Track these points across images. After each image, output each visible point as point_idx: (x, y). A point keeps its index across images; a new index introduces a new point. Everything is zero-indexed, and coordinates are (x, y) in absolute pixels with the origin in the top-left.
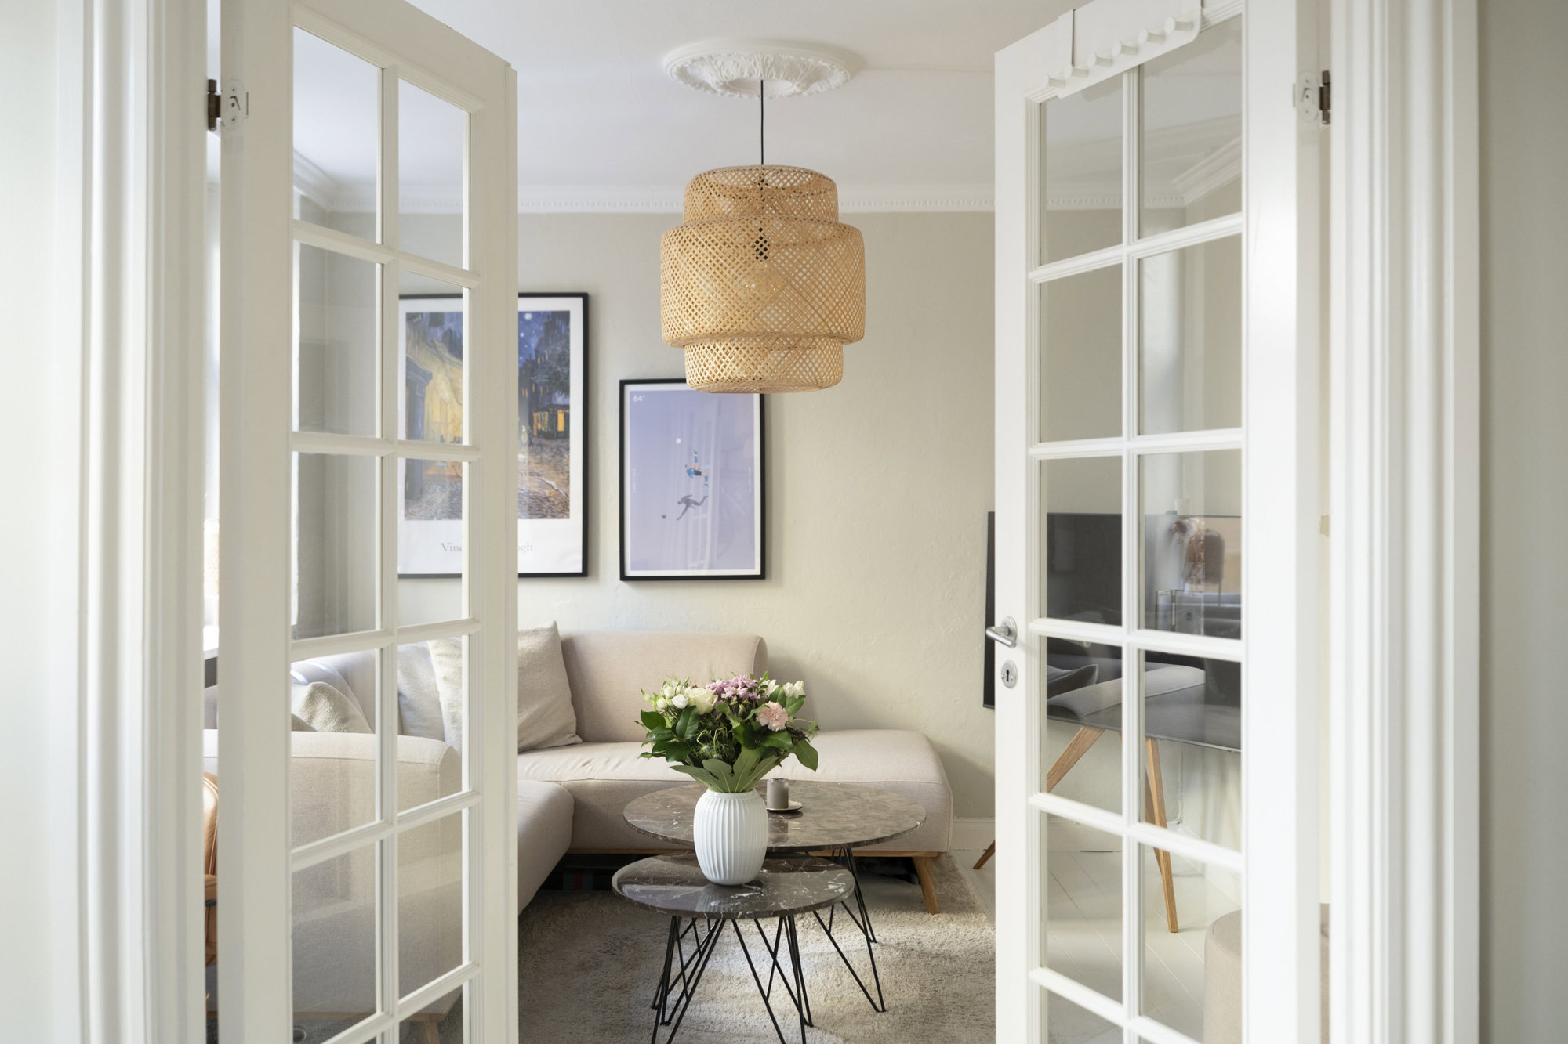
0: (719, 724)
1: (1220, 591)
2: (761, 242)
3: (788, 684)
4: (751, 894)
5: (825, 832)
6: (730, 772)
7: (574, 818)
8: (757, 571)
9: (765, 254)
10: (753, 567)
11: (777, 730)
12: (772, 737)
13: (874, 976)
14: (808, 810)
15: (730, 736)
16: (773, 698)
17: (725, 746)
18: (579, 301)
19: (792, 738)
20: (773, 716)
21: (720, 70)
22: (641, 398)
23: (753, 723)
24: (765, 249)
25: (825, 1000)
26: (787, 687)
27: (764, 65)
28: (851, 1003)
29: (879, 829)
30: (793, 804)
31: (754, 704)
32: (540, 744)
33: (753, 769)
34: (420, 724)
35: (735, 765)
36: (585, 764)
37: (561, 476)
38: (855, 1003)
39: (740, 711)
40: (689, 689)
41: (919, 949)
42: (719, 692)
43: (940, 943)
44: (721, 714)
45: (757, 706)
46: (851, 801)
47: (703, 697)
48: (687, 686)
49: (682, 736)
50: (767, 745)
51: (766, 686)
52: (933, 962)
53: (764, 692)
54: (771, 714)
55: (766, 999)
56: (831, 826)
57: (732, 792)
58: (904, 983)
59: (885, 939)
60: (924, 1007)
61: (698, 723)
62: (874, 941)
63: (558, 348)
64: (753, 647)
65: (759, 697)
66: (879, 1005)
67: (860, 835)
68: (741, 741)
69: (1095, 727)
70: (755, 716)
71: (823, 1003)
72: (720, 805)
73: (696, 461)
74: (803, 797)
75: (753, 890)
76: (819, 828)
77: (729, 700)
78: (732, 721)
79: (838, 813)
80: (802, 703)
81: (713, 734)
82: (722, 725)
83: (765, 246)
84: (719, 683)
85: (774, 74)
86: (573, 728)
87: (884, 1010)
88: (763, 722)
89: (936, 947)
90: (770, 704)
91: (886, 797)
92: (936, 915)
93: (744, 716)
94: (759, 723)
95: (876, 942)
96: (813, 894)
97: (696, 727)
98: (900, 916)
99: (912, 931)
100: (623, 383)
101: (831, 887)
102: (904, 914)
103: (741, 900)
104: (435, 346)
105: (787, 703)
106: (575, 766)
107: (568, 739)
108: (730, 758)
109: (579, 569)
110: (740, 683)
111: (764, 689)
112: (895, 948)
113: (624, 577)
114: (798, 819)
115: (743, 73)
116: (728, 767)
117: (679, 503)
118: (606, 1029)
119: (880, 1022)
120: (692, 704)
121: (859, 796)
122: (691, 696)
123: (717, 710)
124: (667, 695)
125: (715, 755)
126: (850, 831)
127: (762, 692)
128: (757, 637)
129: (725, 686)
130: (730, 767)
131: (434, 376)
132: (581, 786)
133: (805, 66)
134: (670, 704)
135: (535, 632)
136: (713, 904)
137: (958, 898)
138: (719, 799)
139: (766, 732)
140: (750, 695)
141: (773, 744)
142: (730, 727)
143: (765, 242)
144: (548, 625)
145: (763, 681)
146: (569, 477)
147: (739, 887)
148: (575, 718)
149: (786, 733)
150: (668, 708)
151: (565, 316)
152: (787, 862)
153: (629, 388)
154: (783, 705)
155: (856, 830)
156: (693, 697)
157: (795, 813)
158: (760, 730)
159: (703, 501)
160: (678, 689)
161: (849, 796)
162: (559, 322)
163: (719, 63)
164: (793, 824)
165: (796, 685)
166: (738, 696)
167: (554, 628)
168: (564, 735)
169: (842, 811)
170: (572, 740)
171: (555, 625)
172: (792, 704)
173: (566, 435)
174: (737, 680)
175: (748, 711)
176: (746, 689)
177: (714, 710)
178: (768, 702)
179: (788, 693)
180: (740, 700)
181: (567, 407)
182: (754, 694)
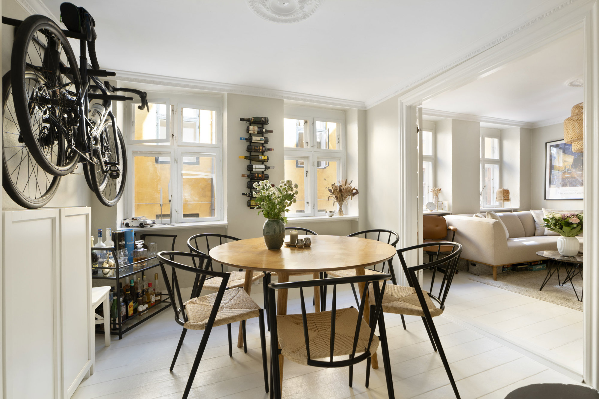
34: (539, 227)
77: (565, 217)
122: (554, 216)
134: (549, 217)
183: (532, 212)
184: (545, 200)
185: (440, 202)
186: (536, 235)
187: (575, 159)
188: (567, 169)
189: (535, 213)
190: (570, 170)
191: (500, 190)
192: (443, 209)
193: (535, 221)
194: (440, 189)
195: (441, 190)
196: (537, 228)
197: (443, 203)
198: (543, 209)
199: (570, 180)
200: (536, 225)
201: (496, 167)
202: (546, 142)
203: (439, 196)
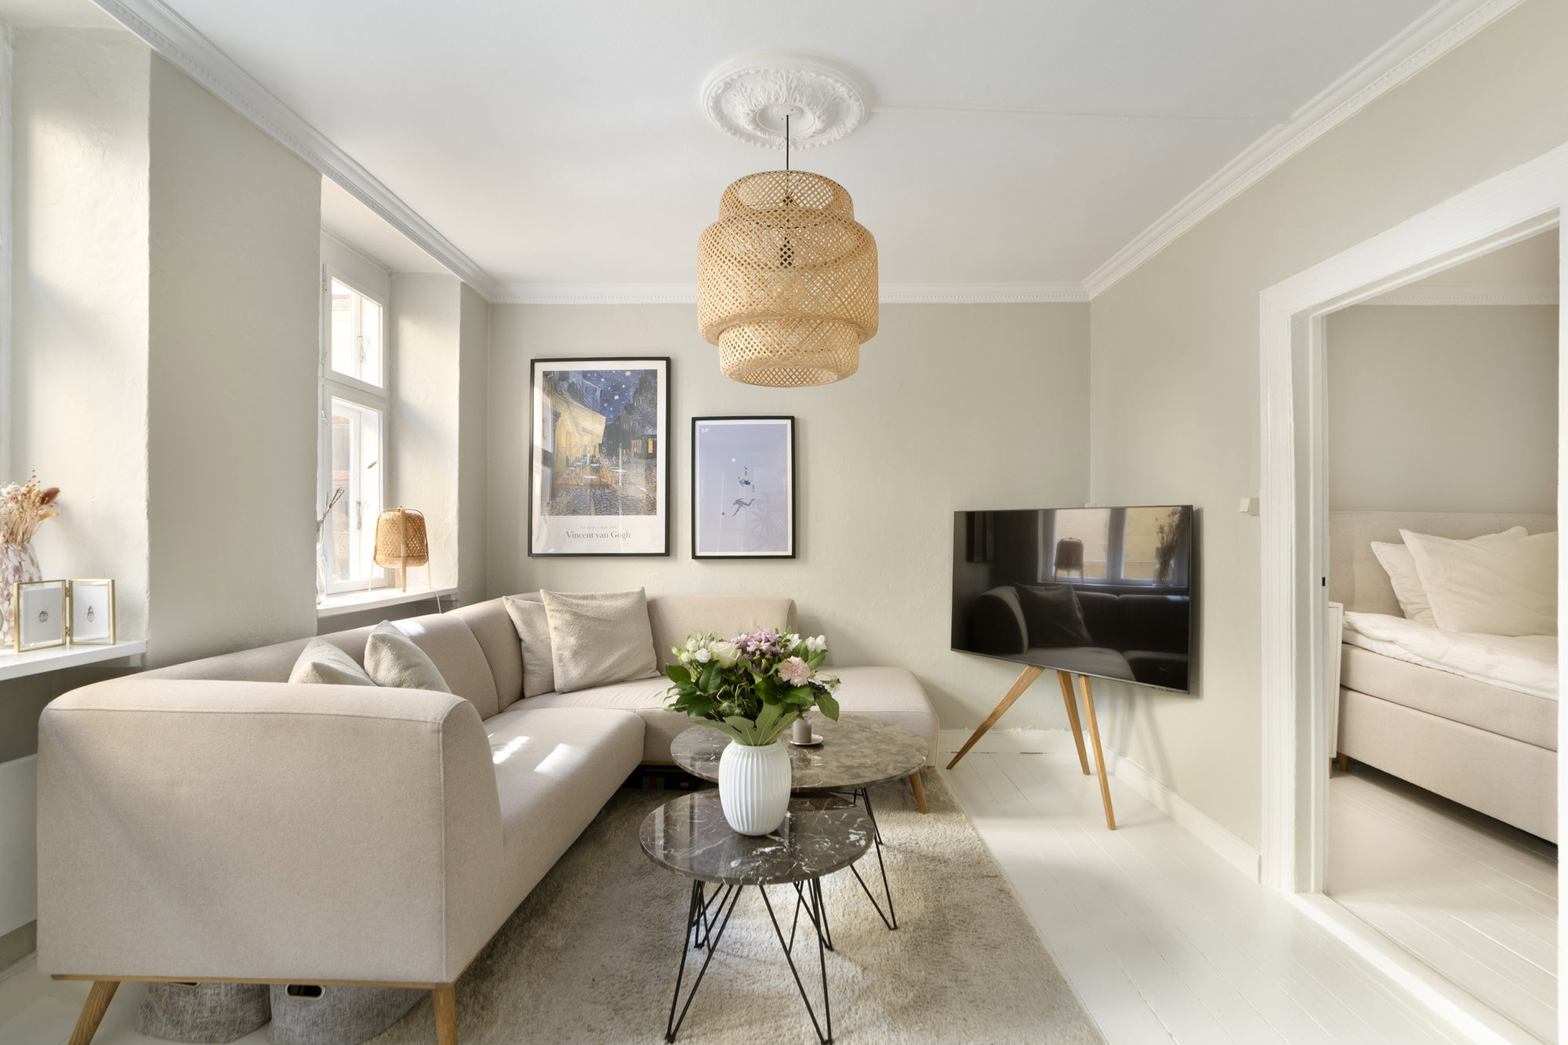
0: (742, 678)
1: (1082, 574)
2: (785, 249)
3: (811, 638)
4: (774, 848)
5: (843, 769)
6: (753, 726)
7: (646, 738)
8: (790, 553)
9: (789, 260)
10: (787, 550)
11: (799, 685)
12: (794, 693)
13: (884, 883)
14: (828, 744)
15: (753, 691)
16: (796, 653)
17: (747, 702)
18: (664, 363)
19: (814, 694)
20: (795, 671)
21: (749, 97)
22: (707, 430)
23: (775, 679)
24: (789, 256)
25: (844, 916)
26: (810, 641)
27: (789, 89)
28: (867, 919)
29: (891, 767)
30: (816, 738)
31: (776, 658)
32: (628, 677)
33: (775, 724)
34: (535, 662)
35: (757, 720)
36: (656, 695)
37: (651, 485)
38: (870, 919)
39: (763, 665)
40: (714, 642)
41: (917, 851)
42: (743, 648)
43: (933, 843)
44: (743, 669)
45: (780, 661)
46: (864, 734)
47: (727, 652)
48: (713, 639)
49: (705, 690)
50: (789, 701)
51: (789, 640)
52: (931, 867)
53: (787, 645)
54: (793, 669)
55: (788, 953)
56: (848, 762)
57: (756, 745)
58: (910, 891)
59: (889, 840)
60: (930, 922)
61: (720, 677)
62: (881, 843)
63: (649, 395)
64: (786, 607)
65: (782, 651)
66: (890, 921)
67: (876, 773)
68: (762, 697)
69: (1038, 667)
70: (777, 671)
71: (841, 919)
72: (743, 758)
73: (746, 475)
74: (824, 729)
75: (775, 841)
76: (839, 764)
77: (754, 653)
78: (755, 676)
79: (853, 747)
80: (824, 657)
81: (735, 690)
82: (745, 679)
83: (789, 253)
84: (743, 637)
85: (798, 98)
86: (654, 665)
87: (896, 928)
88: (785, 678)
89: (931, 849)
90: (793, 659)
91: (891, 729)
92: (926, 815)
93: (767, 670)
94: (781, 678)
95: (882, 844)
96: (834, 849)
97: (718, 681)
98: (898, 815)
99: (910, 831)
100: (694, 420)
101: (853, 838)
102: (901, 813)
103: (763, 857)
104: (562, 394)
105: (809, 657)
106: (648, 697)
107: (649, 674)
108: (751, 714)
109: (663, 550)
110: (763, 638)
111: (788, 643)
112: (898, 850)
113: (694, 557)
114: (818, 753)
115: (770, 98)
116: (750, 723)
117: (734, 504)
118: (644, 952)
119: (893, 942)
120: (715, 659)
121: (869, 728)
122: (714, 650)
123: (740, 665)
124: (691, 649)
125: (737, 711)
126: (866, 767)
127: (785, 646)
128: (790, 600)
129: (749, 641)
130: (753, 722)
131: (562, 415)
132: (650, 713)
133: (825, 94)
134: (693, 658)
135: (627, 595)
136: (734, 864)
137: (941, 798)
138: (743, 753)
139: (788, 687)
140: (774, 649)
141: (795, 701)
142: (752, 681)
143: (789, 249)
144: (637, 589)
145: (786, 635)
146: (656, 485)
147: (762, 839)
148: (655, 658)
149: (808, 689)
150: (691, 662)
151: (654, 373)
152: (810, 802)
153: (698, 423)
154: (806, 660)
155: (870, 767)
156: (716, 651)
157: (817, 747)
158: (782, 685)
159: (750, 503)
160: (702, 643)
161: (862, 729)
162: (650, 378)
163: (749, 90)
164: (815, 758)
165: (818, 639)
166: (761, 650)
167: (643, 591)
168: (647, 670)
169: (857, 744)
170: (653, 675)
171: (643, 590)
172: (814, 658)
173: (654, 456)
174: (760, 635)
175: (771, 665)
176: (768, 643)
177: (737, 664)
178: (790, 657)
179: (811, 648)
180: (763, 654)
181: (655, 436)
182: (777, 648)
183: (509, 605)
184: (530, 558)
185: (47, 586)
186: (527, 693)
187: (611, 425)
188: (589, 455)
189: (518, 608)
190: (598, 461)
191: (390, 515)
192: (70, 632)
193: (520, 640)
194: (49, 497)
195: (59, 498)
196: (528, 667)
197: (69, 592)
198: (541, 591)
199: (598, 492)
200: (526, 655)
201: (373, 418)
202: (533, 358)
203: (36, 541)
